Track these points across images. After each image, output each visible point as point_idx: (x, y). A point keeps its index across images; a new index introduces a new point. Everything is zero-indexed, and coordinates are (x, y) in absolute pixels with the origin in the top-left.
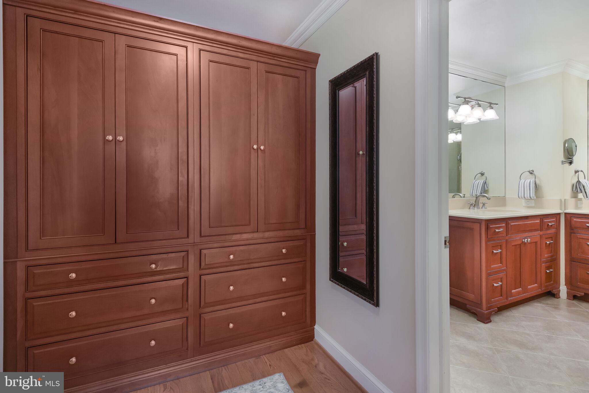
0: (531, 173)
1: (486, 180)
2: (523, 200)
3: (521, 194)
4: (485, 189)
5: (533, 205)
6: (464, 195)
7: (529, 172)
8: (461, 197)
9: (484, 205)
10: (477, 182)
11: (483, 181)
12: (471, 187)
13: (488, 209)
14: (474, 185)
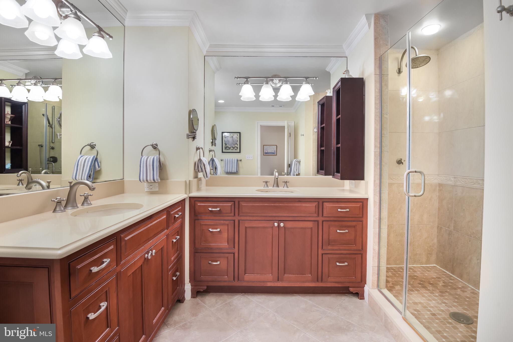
0: (155, 147)
1: (97, 155)
2: (145, 184)
3: (143, 177)
4: (95, 169)
5: (157, 189)
6: (49, 183)
7: (152, 145)
8: (43, 188)
9: (86, 198)
10: (83, 159)
11: (92, 157)
12: (75, 167)
13: (96, 203)
14: (79, 164)
